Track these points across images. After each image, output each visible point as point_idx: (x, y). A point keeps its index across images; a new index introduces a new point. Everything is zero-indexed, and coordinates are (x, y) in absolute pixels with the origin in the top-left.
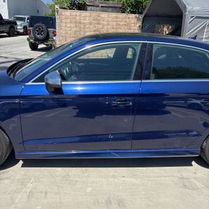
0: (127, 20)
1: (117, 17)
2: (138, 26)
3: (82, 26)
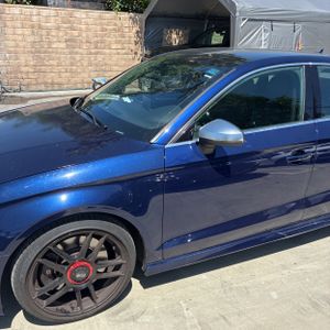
0: (118, 22)
1: (100, 18)
2: (134, 31)
3: (44, 32)
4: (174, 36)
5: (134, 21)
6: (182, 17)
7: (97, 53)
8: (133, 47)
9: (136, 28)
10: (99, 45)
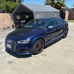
0: (7, 15)
1: (3, 15)
4: (18, 17)
5: (10, 15)
6: (20, 13)
7: (3, 22)
8: (10, 20)
9: (11, 16)
10: (4, 20)
